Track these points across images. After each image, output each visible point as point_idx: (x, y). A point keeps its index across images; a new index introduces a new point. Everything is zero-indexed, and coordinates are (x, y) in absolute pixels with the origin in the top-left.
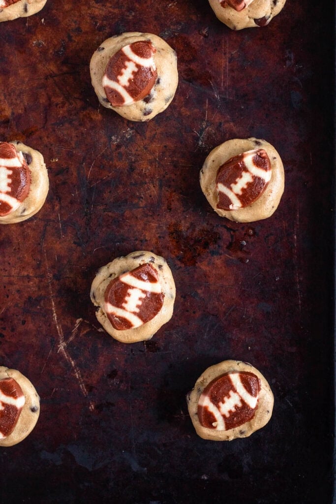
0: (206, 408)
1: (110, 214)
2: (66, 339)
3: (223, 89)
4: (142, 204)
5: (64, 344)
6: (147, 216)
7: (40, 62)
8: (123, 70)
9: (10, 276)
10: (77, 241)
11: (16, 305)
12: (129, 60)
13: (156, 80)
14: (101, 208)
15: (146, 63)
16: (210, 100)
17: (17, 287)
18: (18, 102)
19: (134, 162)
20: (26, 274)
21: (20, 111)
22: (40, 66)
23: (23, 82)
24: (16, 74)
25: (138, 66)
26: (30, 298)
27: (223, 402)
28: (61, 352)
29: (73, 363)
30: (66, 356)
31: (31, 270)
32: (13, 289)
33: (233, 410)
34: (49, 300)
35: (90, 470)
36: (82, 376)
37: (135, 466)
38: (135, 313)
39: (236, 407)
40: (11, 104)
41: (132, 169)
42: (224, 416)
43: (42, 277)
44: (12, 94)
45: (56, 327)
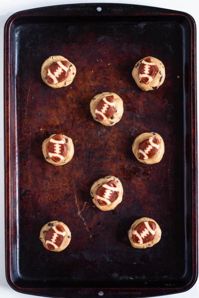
0: (135, 235)
1: (98, 162)
2: (80, 210)
3: (140, 113)
4: (110, 158)
5: (80, 212)
6: (112, 162)
7: (70, 103)
8: (103, 107)
9: (59, 186)
10: (84, 172)
11: (61, 197)
12: (105, 103)
13: (116, 111)
14: (94, 159)
15: (112, 104)
16: (135, 118)
17: (62, 190)
18: (62, 119)
19: (107, 142)
20: (65, 185)
21: (63, 122)
22: (70, 105)
23: (64, 111)
24: (61, 108)
25: (109, 106)
26: (66, 194)
27: (142, 233)
28: (79, 215)
29: (83, 219)
30: (81, 216)
31: (67, 184)
32: (60, 191)
33: (146, 236)
34: (74, 195)
35: (90, 261)
36: (87, 225)
37: (108, 259)
38: (108, 199)
39: (147, 235)
40: (59, 120)
41: (106, 144)
42: (142, 238)
43: (71, 186)
44: (60, 116)
45: (77, 205)
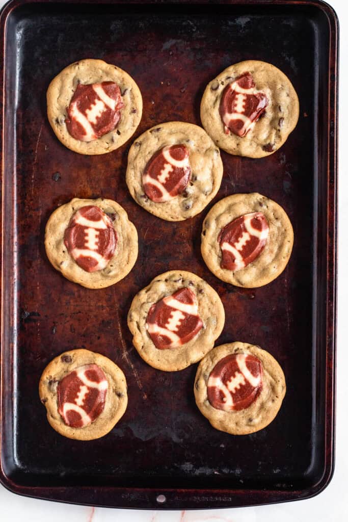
1: (159, 264)
3: (237, 179)
4: (181, 257)
5: (127, 353)
7: (113, 159)
8: (162, 171)
9: (89, 306)
10: (136, 282)
11: (94, 326)
12: (167, 163)
14: (154, 259)
15: (184, 164)
16: (228, 186)
17: (95, 313)
18: (97, 186)
19: (176, 228)
20: (101, 304)
21: (98, 193)
22: (112, 162)
23: (101, 172)
24: (96, 167)
26: (103, 321)
27: (230, 381)
28: (124, 359)
29: (132, 366)
31: (104, 302)
32: (92, 315)
33: (239, 387)
34: (117, 323)
35: (144, 440)
36: (139, 375)
37: (175, 438)
38: (174, 332)
40: (92, 188)
41: (175, 233)
42: (231, 393)
43: (112, 307)
44: (93, 181)
45: (121, 341)
